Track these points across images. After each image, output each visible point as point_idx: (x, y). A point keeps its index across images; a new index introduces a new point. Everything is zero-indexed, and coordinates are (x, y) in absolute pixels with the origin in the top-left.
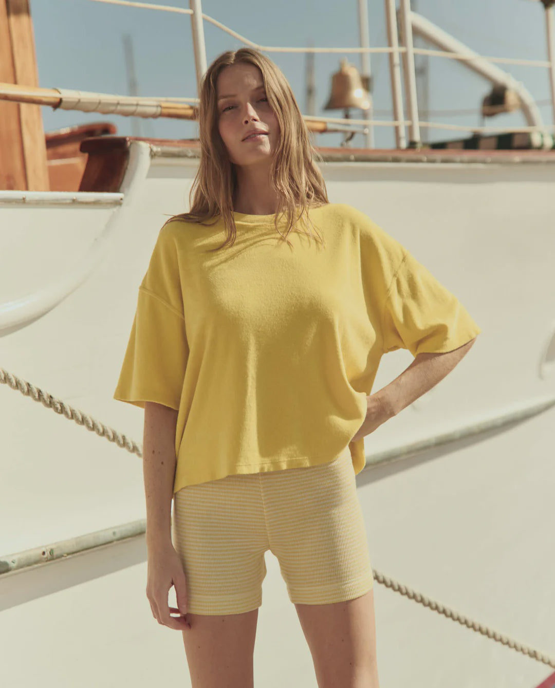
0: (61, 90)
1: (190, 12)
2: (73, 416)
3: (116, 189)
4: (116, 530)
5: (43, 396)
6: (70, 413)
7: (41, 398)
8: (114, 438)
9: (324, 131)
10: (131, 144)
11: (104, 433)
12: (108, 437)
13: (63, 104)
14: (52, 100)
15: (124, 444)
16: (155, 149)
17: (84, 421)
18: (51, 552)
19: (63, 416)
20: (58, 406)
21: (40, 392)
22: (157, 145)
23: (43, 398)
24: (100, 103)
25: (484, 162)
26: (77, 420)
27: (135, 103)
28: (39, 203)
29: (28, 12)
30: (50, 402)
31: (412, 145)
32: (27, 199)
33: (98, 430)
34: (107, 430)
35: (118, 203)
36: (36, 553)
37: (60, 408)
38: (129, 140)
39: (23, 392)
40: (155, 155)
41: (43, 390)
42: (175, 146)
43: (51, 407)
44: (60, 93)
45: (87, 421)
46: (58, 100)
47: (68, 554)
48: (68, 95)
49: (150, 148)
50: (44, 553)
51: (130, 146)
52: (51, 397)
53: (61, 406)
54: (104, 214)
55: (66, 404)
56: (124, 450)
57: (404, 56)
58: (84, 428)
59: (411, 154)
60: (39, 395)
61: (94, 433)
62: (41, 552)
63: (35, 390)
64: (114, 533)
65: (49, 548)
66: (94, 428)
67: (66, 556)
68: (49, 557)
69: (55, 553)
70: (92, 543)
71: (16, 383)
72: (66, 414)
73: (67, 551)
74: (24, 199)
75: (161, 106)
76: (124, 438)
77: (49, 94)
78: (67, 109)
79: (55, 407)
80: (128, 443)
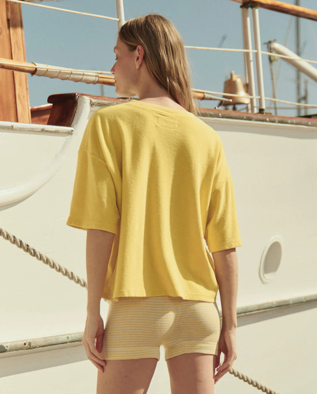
0: (37, 64)
1: (118, 20)
2: (41, 258)
3: (69, 125)
5: (23, 244)
6: (39, 256)
7: (22, 246)
8: (66, 274)
10: (78, 97)
11: (60, 270)
12: (63, 272)
13: (37, 72)
14: (31, 69)
15: (72, 277)
16: (93, 101)
17: (48, 262)
18: (30, 344)
19: (35, 258)
20: (32, 251)
21: (21, 242)
22: (94, 98)
23: (23, 246)
24: (60, 72)
25: (307, 125)
26: (44, 261)
27: (82, 73)
28: (21, 130)
29: (22, 26)
30: (27, 248)
31: (261, 111)
32: (14, 127)
33: (57, 268)
34: (62, 268)
35: (70, 133)
36: (21, 344)
37: (33, 253)
38: (77, 95)
39: (11, 241)
40: (93, 104)
41: (23, 241)
42: (105, 100)
43: (28, 252)
44: (35, 65)
45: (50, 262)
46: (34, 69)
47: (40, 347)
48: (41, 66)
49: (90, 100)
50: (25, 344)
51: (78, 98)
52: (28, 245)
53: (34, 251)
54: (61, 139)
55: (37, 250)
56: (72, 282)
57: (257, 54)
58: (48, 266)
59: (260, 116)
60: (21, 244)
61: (54, 270)
62: (23, 343)
63: (18, 241)
64: (68, 338)
65: (28, 341)
66: (53, 266)
67: (38, 348)
68: (28, 347)
69: (32, 345)
70: (54, 341)
71: (7, 235)
72: (37, 256)
73: (39, 344)
74: (12, 126)
75: (98, 76)
76: (72, 273)
77: (28, 65)
78: (39, 75)
79: (30, 252)
80: (74, 277)
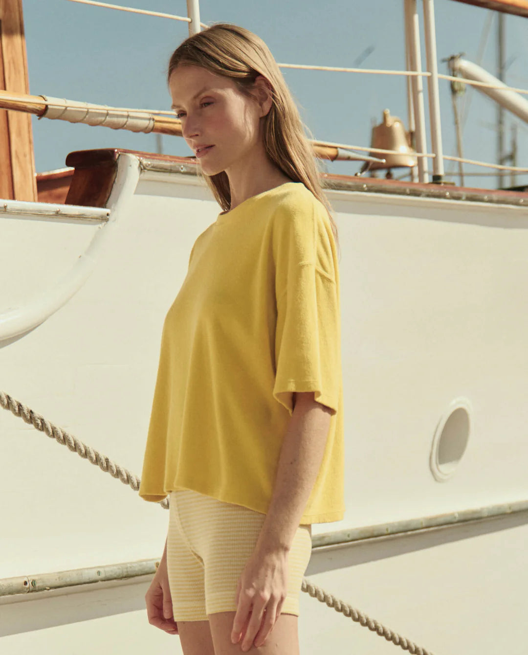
0: (47, 98)
1: (189, 20)
2: (54, 434)
3: (103, 205)
4: (101, 570)
5: (23, 410)
6: (51, 431)
8: (97, 461)
9: (335, 158)
10: (119, 155)
11: (86, 454)
12: (91, 459)
13: (49, 112)
14: (38, 107)
15: (107, 467)
16: (145, 162)
17: (66, 440)
18: (33, 583)
19: (43, 434)
20: (39, 422)
21: (20, 405)
22: (146, 158)
23: (24, 413)
24: (88, 112)
25: (517, 204)
26: (59, 438)
27: (125, 114)
28: (21, 214)
29: (22, 33)
30: (31, 417)
31: (436, 179)
32: (8, 208)
33: (81, 452)
34: (89, 451)
35: (105, 219)
36: (18, 583)
38: (118, 152)
39: (3, 406)
40: (145, 168)
41: (23, 404)
42: (166, 160)
43: (32, 423)
44: (45, 100)
45: (69, 440)
46: (43, 107)
47: (51, 588)
48: (55, 102)
49: (139, 160)
50: (26, 583)
51: (118, 158)
52: (31, 411)
53: (41, 422)
54: (89, 230)
55: (46, 420)
56: (108, 475)
57: (430, 80)
58: (65, 448)
59: (434, 189)
60: (19, 409)
61: (76, 454)
62: (22, 581)
63: (15, 404)
64: (99, 573)
65: (31, 579)
66: (75, 448)
67: (48, 590)
68: (31, 588)
69: (37, 585)
70: (75, 579)
72: (47, 431)
73: (49, 584)
74: (5, 207)
75: (153, 119)
76: (107, 460)
77: (33, 100)
78: (52, 118)
79: (35, 423)
80: (111, 466)
